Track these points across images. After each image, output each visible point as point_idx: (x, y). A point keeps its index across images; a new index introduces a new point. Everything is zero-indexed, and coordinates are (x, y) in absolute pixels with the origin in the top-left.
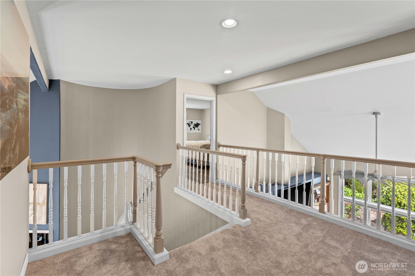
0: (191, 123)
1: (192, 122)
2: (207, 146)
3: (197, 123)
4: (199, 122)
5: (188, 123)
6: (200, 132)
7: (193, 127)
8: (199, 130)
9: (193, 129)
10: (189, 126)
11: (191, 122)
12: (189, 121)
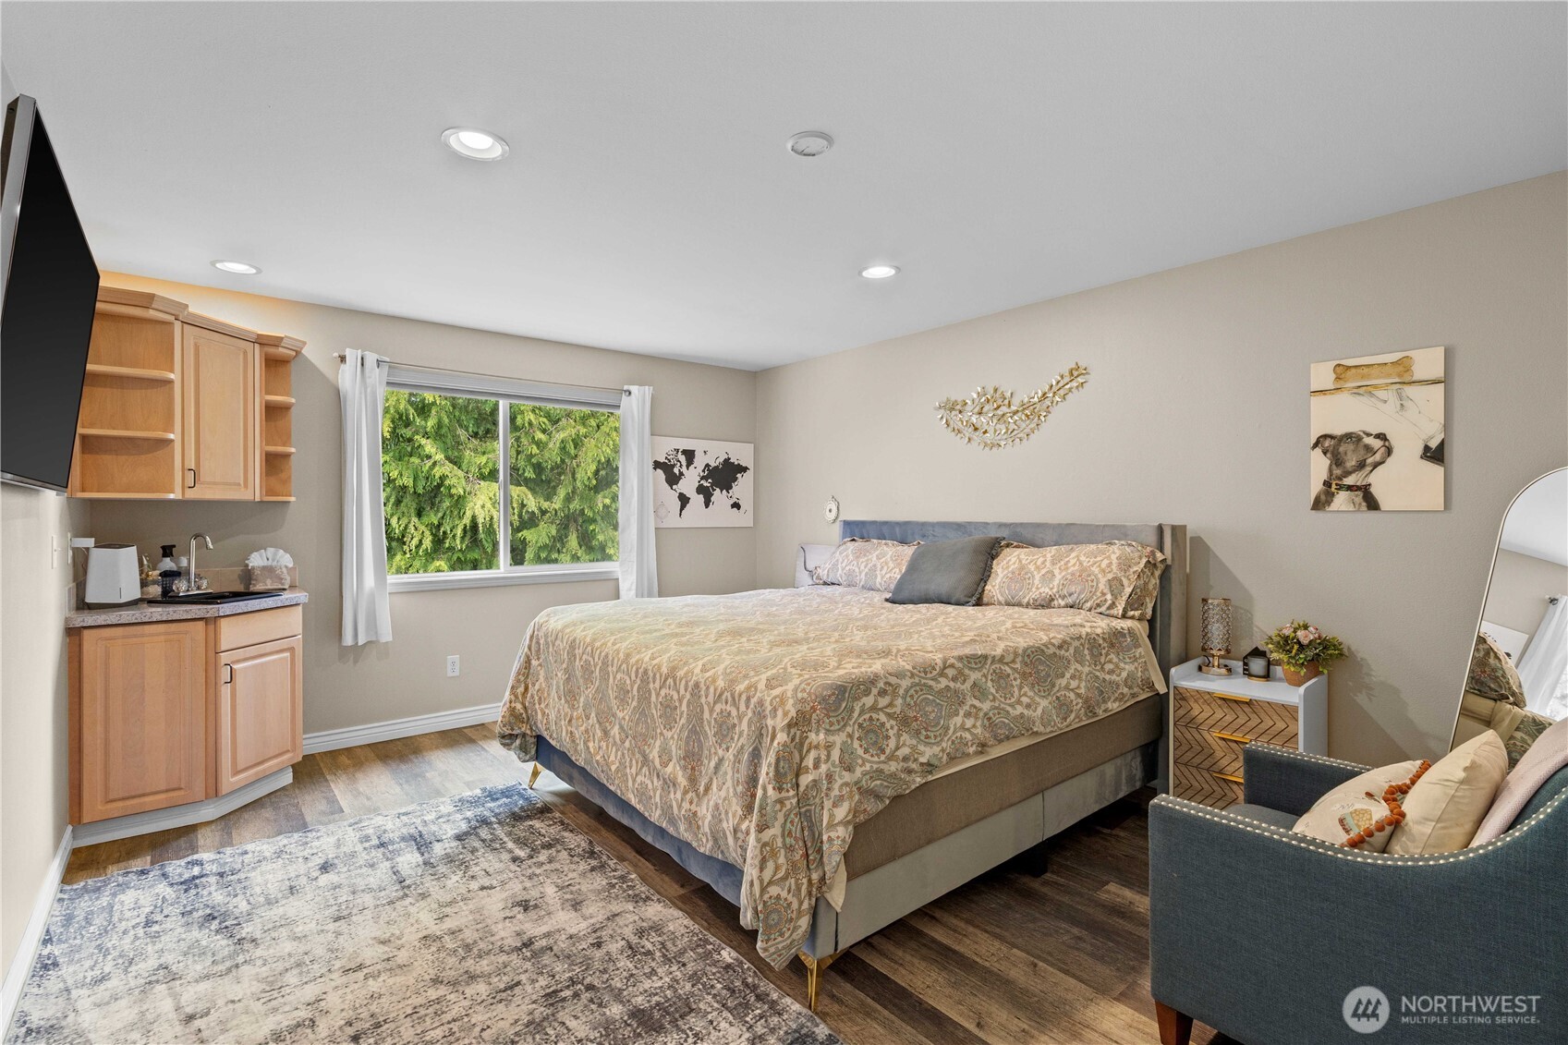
0: (682, 458)
1: (690, 455)
2: (869, 701)
3: (727, 461)
4: (741, 454)
5: (662, 460)
6: (743, 519)
7: (700, 490)
8: (736, 506)
9: (697, 500)
10: (673, 479)
11: (685, 452)
12: (666, 447)
